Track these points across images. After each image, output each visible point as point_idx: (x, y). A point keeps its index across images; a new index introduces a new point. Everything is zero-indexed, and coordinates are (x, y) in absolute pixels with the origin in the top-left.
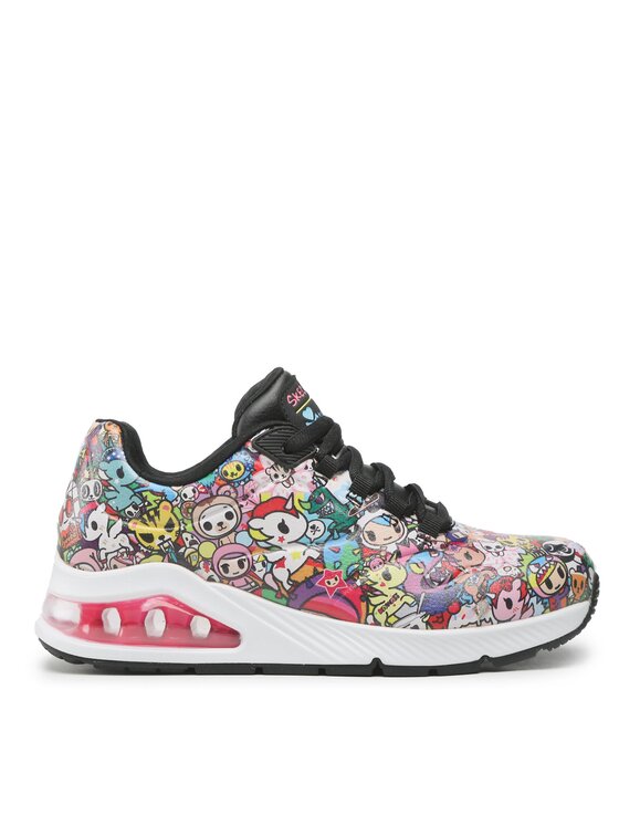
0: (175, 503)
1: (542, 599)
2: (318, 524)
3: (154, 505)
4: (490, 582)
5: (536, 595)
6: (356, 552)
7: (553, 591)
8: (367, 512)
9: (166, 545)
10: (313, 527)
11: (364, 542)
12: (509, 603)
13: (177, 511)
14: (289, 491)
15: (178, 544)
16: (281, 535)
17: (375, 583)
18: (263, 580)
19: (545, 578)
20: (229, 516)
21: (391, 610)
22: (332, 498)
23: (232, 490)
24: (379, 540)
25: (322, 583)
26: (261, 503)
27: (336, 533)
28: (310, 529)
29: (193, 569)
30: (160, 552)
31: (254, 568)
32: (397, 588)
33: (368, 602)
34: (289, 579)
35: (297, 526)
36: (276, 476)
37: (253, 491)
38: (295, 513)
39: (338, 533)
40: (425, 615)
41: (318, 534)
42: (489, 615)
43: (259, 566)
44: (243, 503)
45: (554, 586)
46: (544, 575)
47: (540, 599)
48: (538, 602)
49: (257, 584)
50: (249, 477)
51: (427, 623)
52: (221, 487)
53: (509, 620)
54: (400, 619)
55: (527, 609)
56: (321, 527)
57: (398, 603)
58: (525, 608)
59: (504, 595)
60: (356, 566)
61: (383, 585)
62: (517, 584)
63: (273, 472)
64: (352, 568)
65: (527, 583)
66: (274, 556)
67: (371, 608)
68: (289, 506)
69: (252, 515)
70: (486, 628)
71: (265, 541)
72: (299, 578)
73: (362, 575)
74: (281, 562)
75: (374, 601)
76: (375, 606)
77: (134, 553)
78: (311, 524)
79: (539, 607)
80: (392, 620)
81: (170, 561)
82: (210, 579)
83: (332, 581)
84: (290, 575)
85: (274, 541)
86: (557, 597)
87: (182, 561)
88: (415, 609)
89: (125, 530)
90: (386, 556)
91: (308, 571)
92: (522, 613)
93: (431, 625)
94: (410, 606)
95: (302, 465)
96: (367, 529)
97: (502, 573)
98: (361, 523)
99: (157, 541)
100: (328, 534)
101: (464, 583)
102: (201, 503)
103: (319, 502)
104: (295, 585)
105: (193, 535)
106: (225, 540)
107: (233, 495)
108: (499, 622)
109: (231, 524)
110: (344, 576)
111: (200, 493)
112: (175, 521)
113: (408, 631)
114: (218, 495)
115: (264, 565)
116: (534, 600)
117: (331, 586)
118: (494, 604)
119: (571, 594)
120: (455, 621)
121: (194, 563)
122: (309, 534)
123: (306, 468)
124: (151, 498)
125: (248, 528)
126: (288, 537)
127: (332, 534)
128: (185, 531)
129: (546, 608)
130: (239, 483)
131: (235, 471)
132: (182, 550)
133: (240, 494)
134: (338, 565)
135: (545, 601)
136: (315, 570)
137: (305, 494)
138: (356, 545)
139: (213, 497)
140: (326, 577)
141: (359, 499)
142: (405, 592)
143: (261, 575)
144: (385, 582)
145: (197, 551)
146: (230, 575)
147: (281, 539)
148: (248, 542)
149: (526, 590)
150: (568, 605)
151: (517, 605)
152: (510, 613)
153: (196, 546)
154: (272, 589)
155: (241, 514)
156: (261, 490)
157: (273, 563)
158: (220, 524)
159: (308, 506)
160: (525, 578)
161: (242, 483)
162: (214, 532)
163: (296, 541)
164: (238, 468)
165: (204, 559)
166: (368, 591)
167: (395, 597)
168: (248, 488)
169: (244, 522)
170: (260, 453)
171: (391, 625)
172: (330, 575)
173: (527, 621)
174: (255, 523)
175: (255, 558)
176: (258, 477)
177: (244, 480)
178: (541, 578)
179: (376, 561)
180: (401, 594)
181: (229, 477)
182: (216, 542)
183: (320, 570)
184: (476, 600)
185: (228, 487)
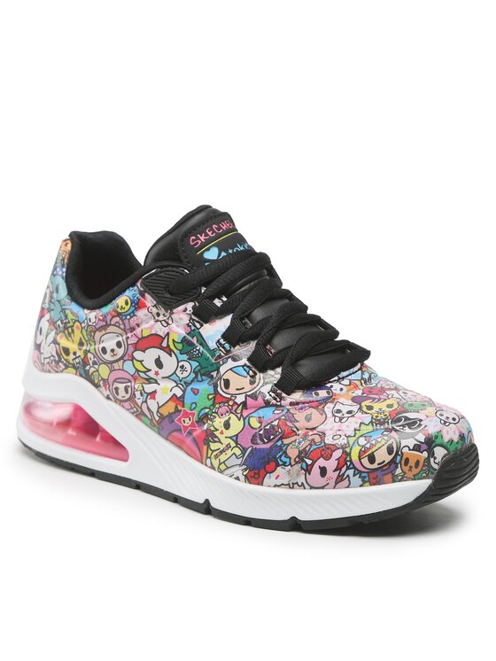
0: (83, 325)
1: (360, 472)
2: (186, 365)
3: (71, 324)
4: (314, 447)
5: (354, 468)
6: (210, 397)
7: (375, 466)
8: (230, 360)
9: (77, 360)
10: (182, 367)
11: (219, 389)
12: (323, 471)
13: (84, 331)
14: (166, 330)
15: (85, 362)
16: (157, 369)
17: (217, 430)
18: (141, 408)
19: (370, 452)
20: (119, 345)
21: (223, 457)
22: (203, 342)
23: (121, 322)
24: (232, 390)
25: (179, 420)
26: (143, 338)
27: (199, 376)
28: (179, 369)
29: (97, 386)
30: (74, 366)
31: (134, 395)
32: (231, 438)
33: (209, 446)
34: (158, 411)
35: (170, 363)
36: (158, 315)
37: (138, 325)
38: (169, 351)
39: (201, 375)
40: (246, 469)
41: (185, 374)
42: (301, 479)
43: (138, 394)
44: (129, 335)
45: (377, 462)
46: (370, 449)
47: (358, 472)
48: (354, 475)
49: (137, 411)
50: (133, 312)
51: (246, 476)
52: (113, 317)
53: (323, 488)
54: (228, 468)
55: (342, 480)
56: (189, 369)
57: (229, 452)
58: (340, 479)
59: (321, 462)
60: (207, 410)
61: (222, 433)
62: (338, 454)
63: (155, 310)
64: (202, 412)
65: (349, 454)
66: (149, 388)
67: (210, 452)
68: (164, 344)
69: (136, 347)
70: (298, 492)
71: (144, 372)
72: (165, 412)
73: (211, 420)
74: (153, 394)
75: (214, 446)
76: (213, 451)
77: (57, 363)
78: (180, 364)
79: (356, 480)
80: (223, 467)
81: (81, 376)
82: (108, 398)
83: (187, 420)
84: (159, 407)
85: (151, 374)
86: (379, 473)
87: (88, 377)
88: (239, 461)
89: (55, 342)
90: (232, 406)
91: (171, 407)
92: (336, 483)
93: (249, 479)
94: (237, 457)
95: (182, 307)
96: (225, 377)
97: (328, 440)
98: (223, 369)
99: (72, 356)
100: (193, 375)
101: (288, 445)
102: (99, 329)
103: (190, 344)
104: (162, 417)
105: (94, 357)
106: (116, 366)
107: (122, 327)
108: (312, 488)
109: (120, 352)
110: (196, 418)
111: (99, 320)
112: (84, 341)
113: (232, 481)
114: (110, 325)
115: (142, 395)
116: (351, 472)
117: (185, 425)
118: (308, 470)
119: (399, 471)
120: (270, 479)
121: (96, 381)
122: (178, 372)
123: (185, 310)
124: (70, 317)
125: (133, 359)
126: (163, 372)
127: (196, 377)
128: (89, 351)
129: (364, 482)
130: (126, 316)
131: (124, 305)
132: (87, 368)
133: (128, 327)
134: (194, 405)
135: (363, 475)
136: (176, 407)
137: (179, 334)
138: (211, 390)
139: (108, 325)
140: (183, 416)
141: (227, 346)
142: (237, 444)
143: (139, 402)
144: (224, 430)
145: (98, 371)
146: (119, 397)
147: (157, 373)
148: (132, 371)
149: (345, 462)
150: (394, 481)
151: (332, 475)
152: (323, 481)
153: (96, 366)
154: (146, 416)
155: (128, 345)
156: (144, 326)
157: (148, 394)
158: (112, 351)
159: (180, 346)
160: (348, 450)
161: (128, 317)
162: (108, 357)
163: (168, 377)
164: (127, 303)
165: (103, 379)
166: (210, 436)
167: (228, 446)
168: (133, 321)
169: (130, 352)
170: (145, 291)
171: (221, 472)
172: (186, 415)
173: (341, 492)
174: (138, 355)
175: (136, 386)
176: (141, 313)
177: (129, 315)
178: (365, 452)
179: (224, 409)
180: (233, 444)
181: (119, 310)
182: (110, 365)
183: (180, 408)
184: (293, 463)
185: (117, 319)
